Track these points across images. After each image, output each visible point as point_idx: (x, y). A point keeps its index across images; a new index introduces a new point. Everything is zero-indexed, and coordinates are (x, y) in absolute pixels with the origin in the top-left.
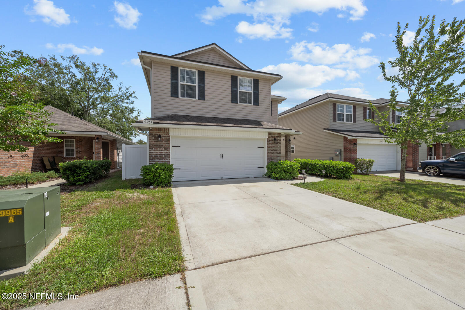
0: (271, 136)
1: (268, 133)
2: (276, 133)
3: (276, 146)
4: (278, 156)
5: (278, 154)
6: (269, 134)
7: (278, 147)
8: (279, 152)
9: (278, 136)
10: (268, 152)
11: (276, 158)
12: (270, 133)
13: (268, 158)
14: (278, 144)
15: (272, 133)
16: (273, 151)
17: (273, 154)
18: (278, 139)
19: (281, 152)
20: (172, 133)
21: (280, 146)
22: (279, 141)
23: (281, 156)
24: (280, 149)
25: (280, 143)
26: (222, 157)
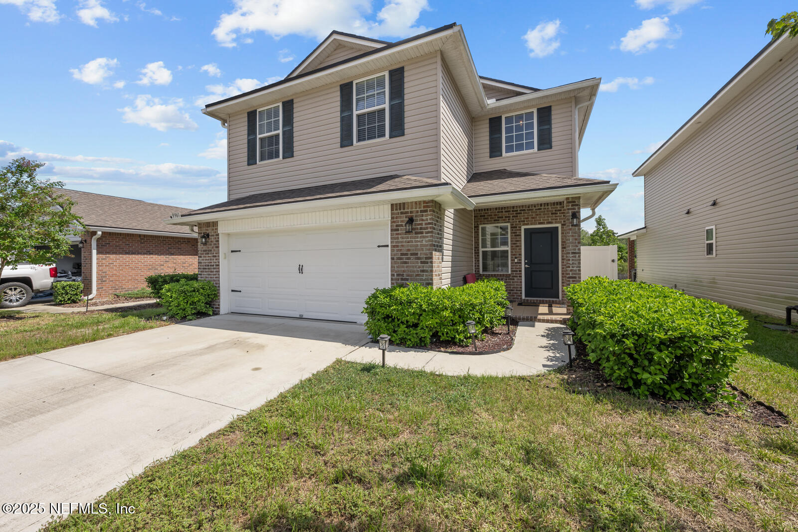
0: (402, 213)
1: (392, 205)
2: (416, 203)
3: (416, 242)
4: (423, 271)
5: (422, 263)
6: (394, 207)
7: (424, 243)
8: (426, 258)
9: (421, 211)
10: (392, 259)
11: (417, 275)
12: (396, 204)
13: (392, 275)
14: (422, 233)
15: (404, 204)
16: (406, 254)
17: (406, 263)
18: (423, 220)
19: (431, 258)
20: (221, 230)
21: (429, 241)
22: (426, 224)
23: (432, 271)
24: (429, 250)
25: (429, 230)
26: (301, 270)
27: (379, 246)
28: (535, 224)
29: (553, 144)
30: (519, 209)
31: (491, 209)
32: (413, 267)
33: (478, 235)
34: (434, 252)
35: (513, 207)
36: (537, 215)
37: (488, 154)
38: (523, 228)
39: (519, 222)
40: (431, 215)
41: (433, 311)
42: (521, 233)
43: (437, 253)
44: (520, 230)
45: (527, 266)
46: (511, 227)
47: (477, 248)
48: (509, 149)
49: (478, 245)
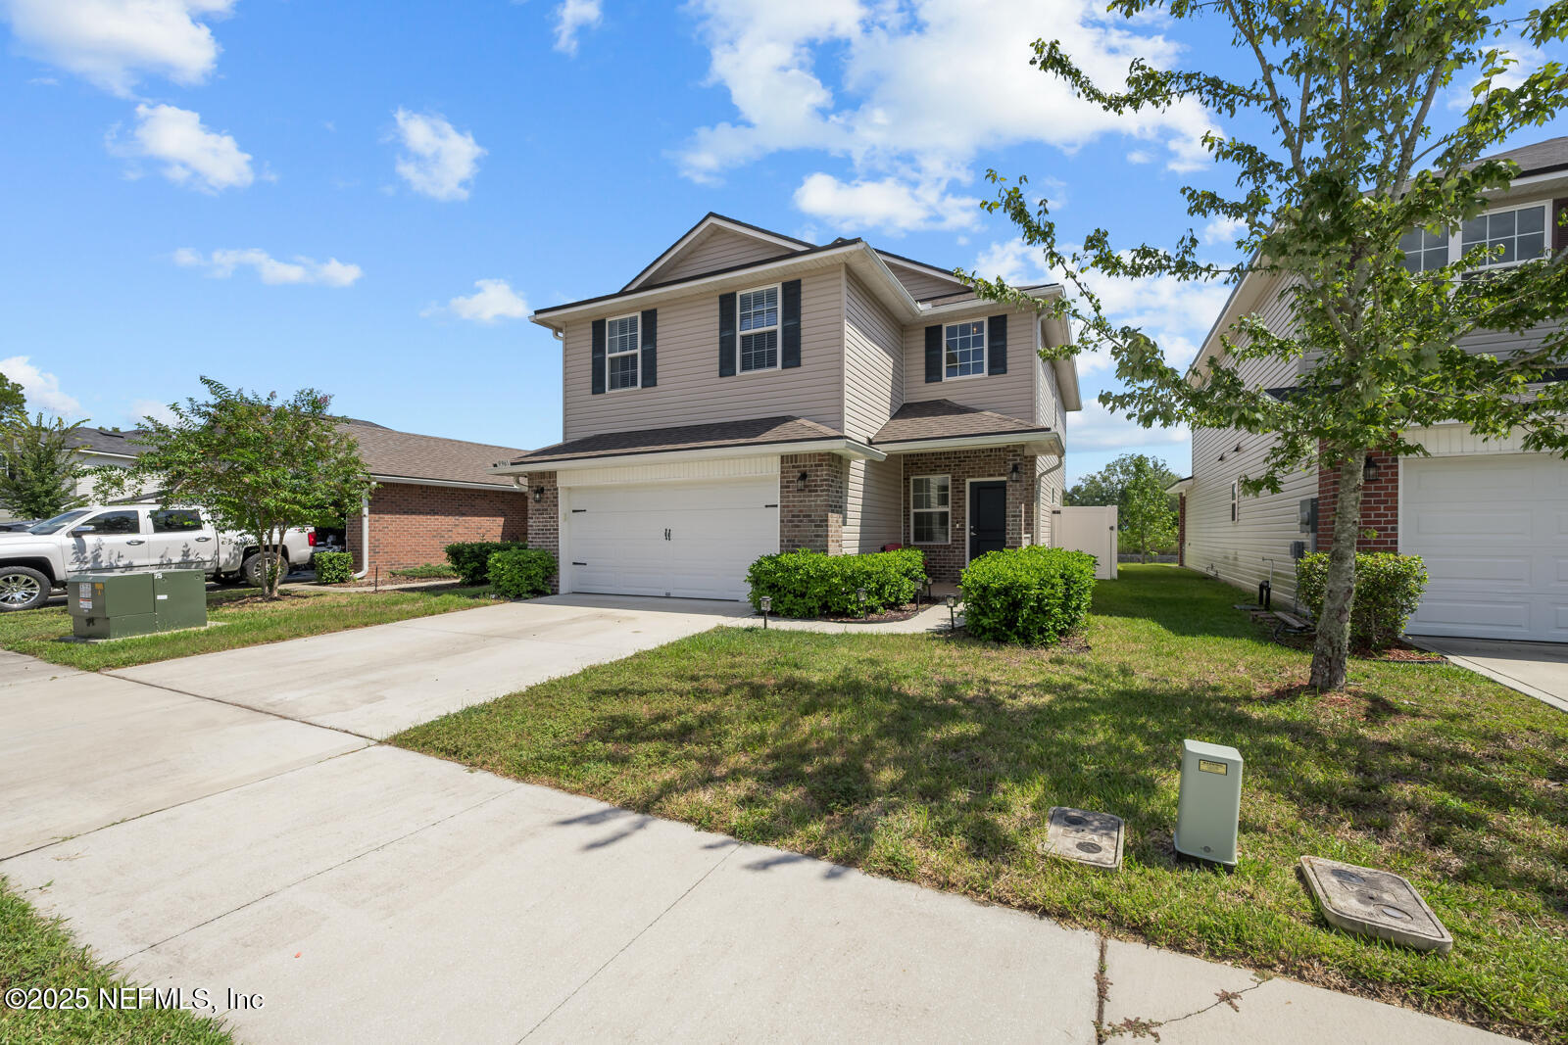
0: (794, 467)
1: (782, 457)
2: (810, 455)
3: (809, 501)
4: (817, 536)
5: (816, 526)
6: (784, 458)
8: (821, 521)
9: (816, 465)
10: (782, 521)
11: (811, 541)
12: (787, 456)
13: (782, 541)
14: (817, 491)
15: (796, 456)
16: (799, 516)
17: (798, 526)
18: (817, 476)
19: (827, 521)
20: (561, 482)
21: (825, 500)
22: (821, 481)
23: (827, 536)
24: (825, 511)
25: (825, 487)
26: (668, 535)
27: (767, 506)
28: (983, 476)
29: (1009, 367)
30: (962, 455)
31: (925, 454)
32: (806, 531)
33: (909, 490)
34: (830, 514)
35: (955, 452)
36: (986, 464)
37: (923, 378)
38: (968, 481)
39: (963, 473)
40: (826, 470)
41: (822, 578)
42: (965, 488)
43: (835, 515)
44: (964, 484)
45: (973, 534)
46: (952, 480)
47: (907, 509)
48: (951, 372)
49: (909, 504)
